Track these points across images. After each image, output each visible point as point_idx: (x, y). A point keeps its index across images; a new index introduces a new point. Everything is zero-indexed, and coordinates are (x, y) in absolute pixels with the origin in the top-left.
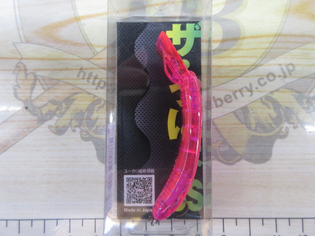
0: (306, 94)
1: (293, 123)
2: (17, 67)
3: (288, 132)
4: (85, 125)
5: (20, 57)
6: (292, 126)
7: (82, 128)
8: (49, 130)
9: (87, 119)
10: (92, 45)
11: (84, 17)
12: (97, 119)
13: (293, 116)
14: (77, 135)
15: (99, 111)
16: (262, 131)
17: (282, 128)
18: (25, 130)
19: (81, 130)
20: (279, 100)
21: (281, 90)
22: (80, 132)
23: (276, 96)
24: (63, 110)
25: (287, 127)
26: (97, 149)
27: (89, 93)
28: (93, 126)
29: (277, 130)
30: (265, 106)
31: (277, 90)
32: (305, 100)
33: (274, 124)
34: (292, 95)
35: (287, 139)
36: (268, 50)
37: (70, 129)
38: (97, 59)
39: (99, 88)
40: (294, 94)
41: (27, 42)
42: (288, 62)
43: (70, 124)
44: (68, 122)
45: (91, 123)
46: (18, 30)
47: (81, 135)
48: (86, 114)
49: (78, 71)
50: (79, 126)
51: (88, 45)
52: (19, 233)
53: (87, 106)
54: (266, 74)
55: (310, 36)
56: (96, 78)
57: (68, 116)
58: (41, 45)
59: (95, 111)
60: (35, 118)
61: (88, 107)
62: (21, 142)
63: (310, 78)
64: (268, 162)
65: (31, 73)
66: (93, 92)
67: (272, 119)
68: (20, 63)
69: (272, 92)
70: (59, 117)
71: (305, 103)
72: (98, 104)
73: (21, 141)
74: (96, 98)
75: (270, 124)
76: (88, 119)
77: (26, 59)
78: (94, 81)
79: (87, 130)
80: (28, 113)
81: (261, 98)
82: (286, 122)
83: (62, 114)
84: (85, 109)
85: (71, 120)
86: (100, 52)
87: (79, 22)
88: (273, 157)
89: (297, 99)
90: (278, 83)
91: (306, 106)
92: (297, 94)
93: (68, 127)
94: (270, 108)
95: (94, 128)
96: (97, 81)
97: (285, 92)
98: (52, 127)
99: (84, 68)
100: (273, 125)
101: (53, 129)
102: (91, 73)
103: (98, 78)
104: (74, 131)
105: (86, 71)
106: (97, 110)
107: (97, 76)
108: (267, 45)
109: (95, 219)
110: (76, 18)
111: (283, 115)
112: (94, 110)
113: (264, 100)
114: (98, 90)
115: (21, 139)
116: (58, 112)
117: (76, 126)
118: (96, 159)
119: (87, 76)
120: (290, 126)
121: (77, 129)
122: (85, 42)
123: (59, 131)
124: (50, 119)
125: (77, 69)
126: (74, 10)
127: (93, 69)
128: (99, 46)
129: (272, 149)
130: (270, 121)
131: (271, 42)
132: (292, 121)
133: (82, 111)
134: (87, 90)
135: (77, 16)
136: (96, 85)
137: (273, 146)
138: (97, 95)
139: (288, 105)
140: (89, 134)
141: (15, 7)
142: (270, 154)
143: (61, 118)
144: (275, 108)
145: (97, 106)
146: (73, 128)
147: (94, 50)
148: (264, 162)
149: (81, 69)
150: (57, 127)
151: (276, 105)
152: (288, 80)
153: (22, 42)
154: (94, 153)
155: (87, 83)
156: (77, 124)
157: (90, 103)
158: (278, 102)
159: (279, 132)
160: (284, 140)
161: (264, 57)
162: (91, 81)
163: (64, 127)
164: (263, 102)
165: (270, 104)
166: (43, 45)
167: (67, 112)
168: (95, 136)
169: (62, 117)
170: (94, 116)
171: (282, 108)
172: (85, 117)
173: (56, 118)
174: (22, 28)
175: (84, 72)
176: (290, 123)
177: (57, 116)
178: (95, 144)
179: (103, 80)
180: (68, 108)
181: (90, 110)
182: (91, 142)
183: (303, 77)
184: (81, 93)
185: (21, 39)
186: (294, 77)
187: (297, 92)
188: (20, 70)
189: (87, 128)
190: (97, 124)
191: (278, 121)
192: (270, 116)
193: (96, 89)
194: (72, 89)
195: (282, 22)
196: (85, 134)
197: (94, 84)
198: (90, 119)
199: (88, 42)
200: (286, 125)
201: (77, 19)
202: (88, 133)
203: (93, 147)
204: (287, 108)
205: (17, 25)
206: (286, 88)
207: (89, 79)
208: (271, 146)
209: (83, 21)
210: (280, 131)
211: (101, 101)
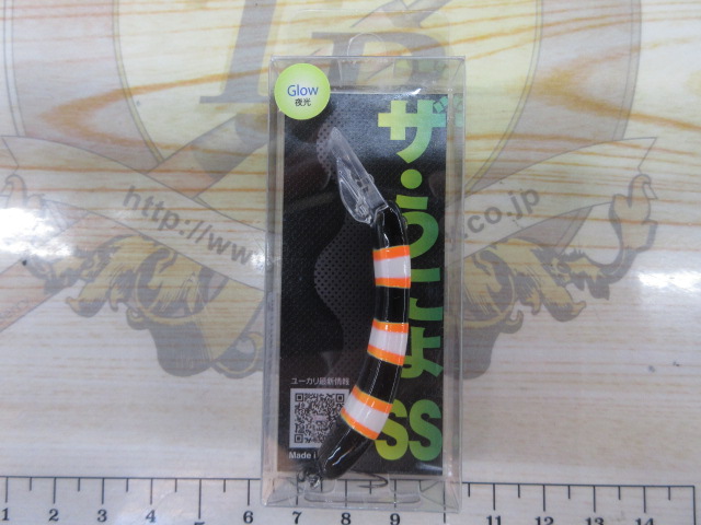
0: (558, 250)
1: (532, 304)
2: (8, 183)
3: (521, 321)
4: (137, 298)
5: (15, 165)
6: (529, 308)
7: (131, 303)
8: (67, 306)
9: (139, 287)
10: (153, 144)
11: (139, 90)
12: (160, 287)
13: (534, 290)
14: (121, 317)
15: (165, 272)
16: (474, 317)
17: (510, 312)
18: (22, 305)
19: (130, 308)
20: (505, 259)
21: (511, 240)
22: (127, 312)
23: (501, 252)
24: (95, 269)
25: (519, 312)
26: (158, 346)
27: (146, 238)
28: (151, 301)
29: (502, 316)
30: (480, 271)
31: (504, 241)
32: (555, 261)
33: (496, 304)
34: (532, 250)
35: (519, 334)
36: (489, 164)
37: (107, 305)
38: (162, 171)
39: (165, 227)
40: (535, 248)
41: (28, 135)
42: (526, 188)
43: (108, 295)
44: (104, 291)
45: (149, 295)
46: (12, 111)
47: (128, 316)
48: (138, 278)
49: (126, 193)
50: (124, 300)
51: (146, 143)
52: (6, 501)
53: (140, 262)
54: (485, 209)
55: (570, 139)
56: (159, 208)
57: (103, 280)
58: (54, 141)
59: (156, 273)
60: (42, 282)
61: (142, 264)
62: (12, 329)
63: (565, 218)
64: (483, 377)
65: (34, 195)
66: (154, 234)
67: (494, 295)
68: (14, 175)
69: (494, 245)
70: (87, 282)
71: (555, 267)
72: (163, 258)
73: (12, 326)
74: (159, 247)
75: (489, 304)
76: (143, 286)
77: (25, 168)
78: (156, 214)
79: (139, 309)
80: (27, 273)
81: (473, 256)
82: (519, 302)
83: (93, 276)
84: (137, 266)
85: (111, 288)
86: (170, 157)
87: (130, 100)
88: (493, 367)
89: (541, 257)
90: (506, 227)
91: (557, 272)
92: (541, 249)
93: (104, 301)
94: (488, 274)
95: (154, 305)
96: (162, 214)
97: (519, 245)
98: (73, 300)
99: (138, 187)
100: (495, 308)
101: (76, 304)
102: (151, 198)
103: (162, 209)
104: (115, 309)
105: (139, 193)
106: (162, 270)
107: (162, 203)
108: (487, 155)
109: (152, 479)
110: (123, 90)
111: (513, 288)
112: (153, 270)
113: (478, 258)
114: (163, 232)
115: (13, 323)
116: (85, 272)
117: (119, 300)
118: (157, 363)
119: (142, 204)
120: (526, 309)
121: (122, 306)
122: (141, 139)
123: (88, 309)
124: (70, 285)
125: (125, 190)
126: (120, 75)
127: (155, 190)
128: (168, 147)
129: (491, 352)
130: (489, 300)
131: (496, 149)
132: (529, 300)
133: (131, 271)
134: (144, 232)
135: (125, 87)
136: (160, 222)
137: (492, 346)
138: (160, 241)
139: (522, 269)
140: (144, 316)
141: (6, 67)
142: (488, 362)
143: (90, 284)
144: (497, 274)
145: (161, 262)
146: (114, 304)
147: (157, 155)
148: (474, 377)
149: (132, 190)
150: (82, 301)
151: (501, 267)
152: (525, 222)
153: (18, 136)
154: (152, 352)
155: (142, 217)
156: (121, 296)
157: (147, 255)
158: (504, 263)
159: (504, 320)
160: (514, 335)
161: (482, 177)
162: (151, 213)
163: (95, 301)
164: (476, 262)
165: (490, 267)
166: (58, 142)
167: (103, 273)
168: (156, 319)
169: (92, 281)
170: (155, 281)
171: (512, 275)
172: (137, 283)
173: (80, 283)
174: (20, 108)
175: (136, 196)
176: (525, 304)
177: (82, 279)
178: (156, 336)
179: (173, 212)
180: (104, 265)
181: (148, 268)
182: (146, 332)
183: (554, 217)
184: (130, 236)
185: (16, 129)
186: (537, 216)
187: (542, 245)
188: (13, 189)
189: (139, 305)
190: (159, 297)
191: (503, 299)
192: (489, 289)
193: (160, 229)
194: (114, 228)
195: (517, 110)
196: (136, 315)
197: (155, 219)
198: (147, 287)
199: (146, 138)
200: (518, 307)
201: (125, 93)
202: (141, 314)
203: (150, 341)
204: (522, 274)
205: (10, 102)
206: (520, 238)
207: (145, 209)
208: (490, 346)
209: (136, 98)
210: (508, 317)
211: (169, 253)
